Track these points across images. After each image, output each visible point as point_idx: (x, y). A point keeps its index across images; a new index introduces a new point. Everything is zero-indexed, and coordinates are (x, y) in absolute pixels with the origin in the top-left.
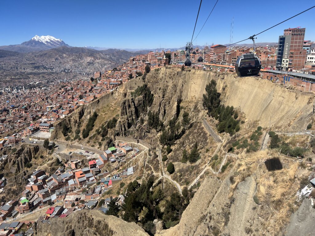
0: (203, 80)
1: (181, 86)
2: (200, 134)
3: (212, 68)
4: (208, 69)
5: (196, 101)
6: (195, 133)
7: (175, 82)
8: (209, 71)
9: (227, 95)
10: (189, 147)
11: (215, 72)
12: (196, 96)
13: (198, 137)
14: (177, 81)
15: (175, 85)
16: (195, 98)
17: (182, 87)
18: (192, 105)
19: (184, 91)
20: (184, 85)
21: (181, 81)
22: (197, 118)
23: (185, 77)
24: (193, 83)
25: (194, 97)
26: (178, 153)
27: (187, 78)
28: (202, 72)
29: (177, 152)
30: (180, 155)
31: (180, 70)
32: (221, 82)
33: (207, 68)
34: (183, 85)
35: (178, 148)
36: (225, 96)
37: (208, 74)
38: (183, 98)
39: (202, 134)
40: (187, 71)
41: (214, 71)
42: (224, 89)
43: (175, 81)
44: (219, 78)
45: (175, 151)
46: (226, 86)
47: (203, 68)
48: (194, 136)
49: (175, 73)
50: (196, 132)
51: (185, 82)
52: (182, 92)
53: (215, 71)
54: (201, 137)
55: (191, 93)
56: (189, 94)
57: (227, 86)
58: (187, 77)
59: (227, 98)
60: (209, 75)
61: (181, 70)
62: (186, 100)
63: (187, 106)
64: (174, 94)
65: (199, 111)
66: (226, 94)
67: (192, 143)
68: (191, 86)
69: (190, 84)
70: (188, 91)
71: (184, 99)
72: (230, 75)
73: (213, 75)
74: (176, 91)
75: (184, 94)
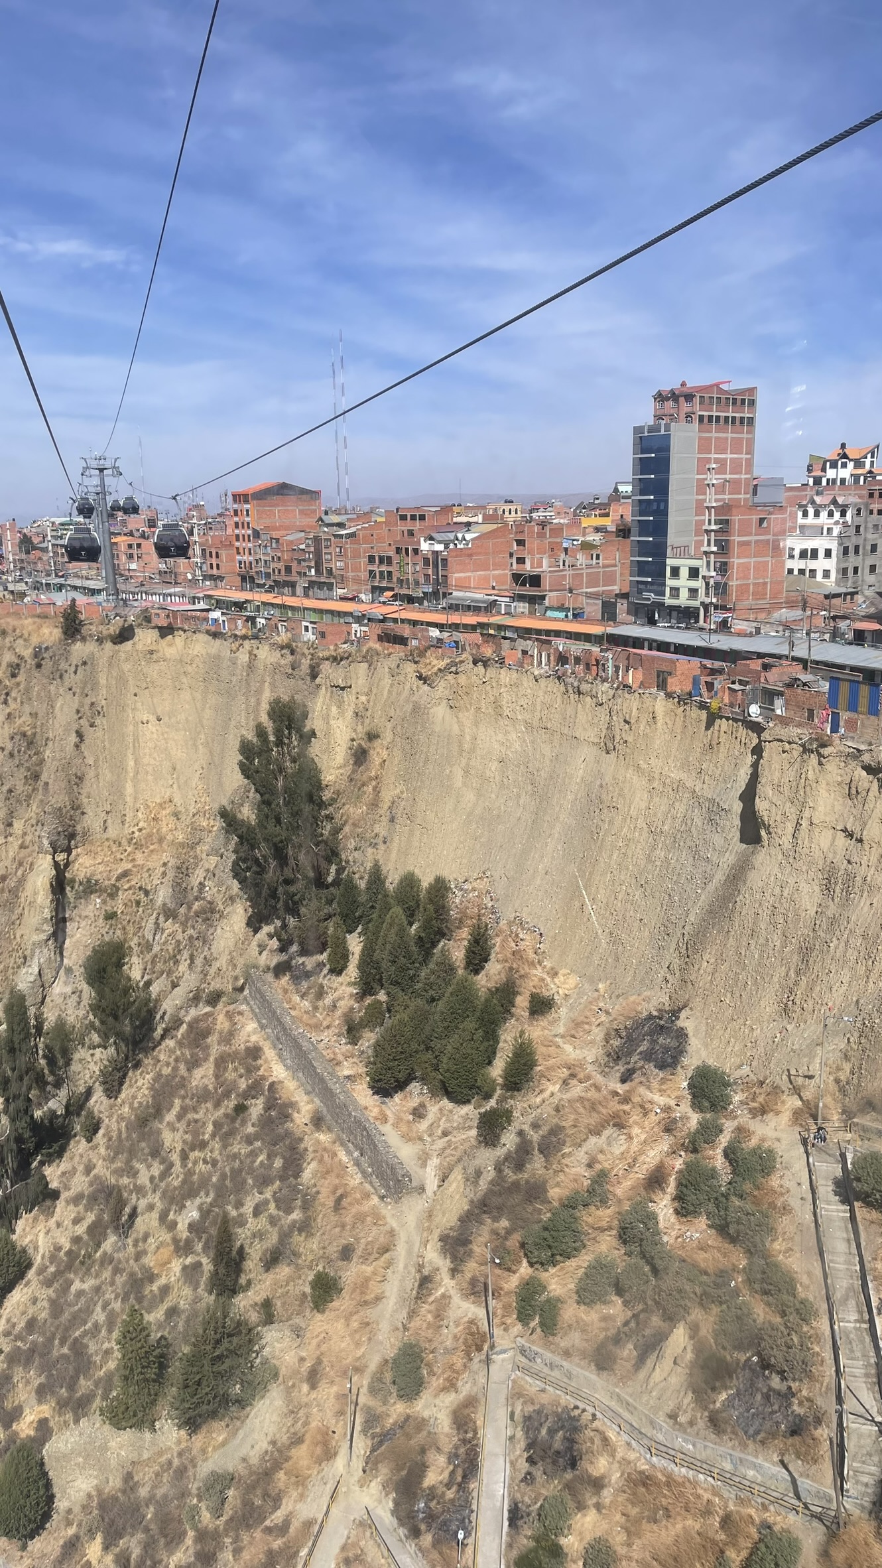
0: (213, 700)
1: (73, 738)
2: (241, 1109)
3: (261, 621)
4: (241, 628)
5: (181, 837)
6: (203, 1096)
7: (26, 718)
8: (245, 637)
9: (387, 796)
10: (166, 1237)
11: (289, 648)
12: (177, 800)
13: (226, 1131)
14: (42, 709)
15: (24, 735)
16: (176, 815)
17: (77, 746)
18: (155, 862)
19: (91, 774)
20: (88, 732)
21: (65, 709)
22: (199, 961)
23: (91, 684)
24: (152, 718)
25: (161, 806)
26: (80, 1293)
27: (108, 687)
28: (201, 645)
29: (77, 1285)
30: (99, 1316)
31: (51, 633)
32: (334, 709)
33: (232, 621)
34: (80, 735)
35: (76, 1240)
36: (374, 805)
37: (243, 657)
38: (92, 820)
39: (257, 1108)
40: (100, 641)
41: (278, 639)
42: (360, 756)
43: (27, 709)
44: (318, 686)
45: (58, 1273)
46: (372, 736)
47: (206, 619)
48: (195, 1128)
49: (20, 657)
50: (210, 1084)
51: (90, 714)
52: (81, 778)
53: (283, 637)
54: (249, 1140)
55: (143, 785)
56: (129, 789)
57: (377, 736)
58: (103, 681)
59: (392, 820)
60: (251, 667)
61: (57, 633)
62: (112, 832)
63: (125, 874)
64: (29, 797)
65: (210, 914)
66: (377, 791)
67: (190, 1190)
68: (136, 740)
69: (131, 727)
70: (119, 768)
71: (97, 826)
72: (392, 662)
73: (276, 668)
74: (36, 777)
75: (95, 792)
